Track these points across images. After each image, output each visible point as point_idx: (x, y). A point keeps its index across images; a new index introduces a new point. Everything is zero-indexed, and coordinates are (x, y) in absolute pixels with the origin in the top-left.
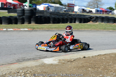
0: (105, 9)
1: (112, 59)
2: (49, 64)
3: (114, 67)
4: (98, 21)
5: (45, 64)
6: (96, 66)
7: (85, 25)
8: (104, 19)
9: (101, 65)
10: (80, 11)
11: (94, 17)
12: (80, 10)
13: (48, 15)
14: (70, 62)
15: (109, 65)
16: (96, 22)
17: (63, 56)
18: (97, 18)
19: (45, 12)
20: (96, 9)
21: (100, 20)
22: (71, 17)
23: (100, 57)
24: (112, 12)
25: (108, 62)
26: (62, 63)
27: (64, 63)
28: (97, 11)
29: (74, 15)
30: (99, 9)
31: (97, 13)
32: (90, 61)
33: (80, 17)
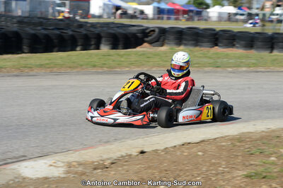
0: (183, 6)
1: (224, 153)
2: (38, 179)
3: (234, 178)
4: (166, 41)
5: (24, 178)
6: (180, 179)
7: (129, 55)
8: (184, 37)
9: (195, 173)
10: (108, 14)
11: (154, 31)
12: (107, 10)
13: (15, 28)
14: (102, 169)
15: (217, 174)
16: (162, 45)
17: (76, 151)
18: (163, 32)
19: (3, 19)
20: (156, 4)
21: (172, 37)
22: (84, 32)
23: (187, 149)
24: (204, 14)
25: (214, 164)
26: (76, 173)
27: (83, 174)
28: (160, 12)
29: (93, 25)
30: (163, 6)
31: (159, 18)
32: (161, 164)
33: (113, 32)
